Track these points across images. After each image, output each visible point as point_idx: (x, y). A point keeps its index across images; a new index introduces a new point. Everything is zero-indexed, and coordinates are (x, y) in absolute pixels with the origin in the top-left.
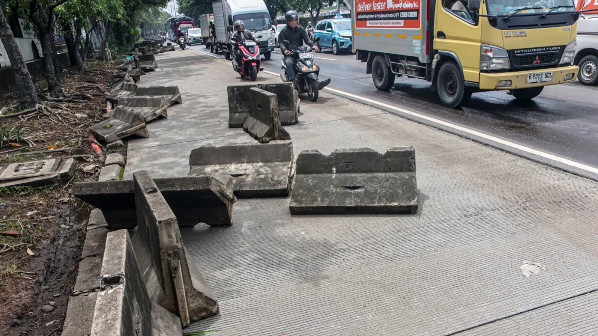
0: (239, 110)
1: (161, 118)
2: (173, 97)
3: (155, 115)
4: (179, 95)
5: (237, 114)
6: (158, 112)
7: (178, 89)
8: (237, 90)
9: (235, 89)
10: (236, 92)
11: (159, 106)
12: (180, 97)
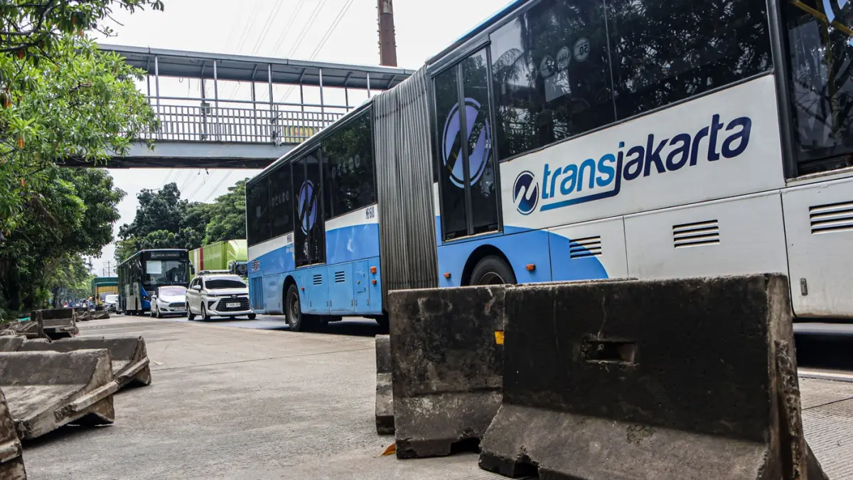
0: (435, 384)
1: (91, 422)
2: (127, 367)
3: (70, 411)
4: (144, 361)
5: (427, 402)
6: (83, 401)
7: (143, 343)
8: (428, 305)
9: (420, 302)
10: (424, 315)
11: (88, 383)
12: (145, 369)
